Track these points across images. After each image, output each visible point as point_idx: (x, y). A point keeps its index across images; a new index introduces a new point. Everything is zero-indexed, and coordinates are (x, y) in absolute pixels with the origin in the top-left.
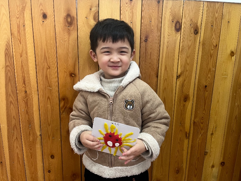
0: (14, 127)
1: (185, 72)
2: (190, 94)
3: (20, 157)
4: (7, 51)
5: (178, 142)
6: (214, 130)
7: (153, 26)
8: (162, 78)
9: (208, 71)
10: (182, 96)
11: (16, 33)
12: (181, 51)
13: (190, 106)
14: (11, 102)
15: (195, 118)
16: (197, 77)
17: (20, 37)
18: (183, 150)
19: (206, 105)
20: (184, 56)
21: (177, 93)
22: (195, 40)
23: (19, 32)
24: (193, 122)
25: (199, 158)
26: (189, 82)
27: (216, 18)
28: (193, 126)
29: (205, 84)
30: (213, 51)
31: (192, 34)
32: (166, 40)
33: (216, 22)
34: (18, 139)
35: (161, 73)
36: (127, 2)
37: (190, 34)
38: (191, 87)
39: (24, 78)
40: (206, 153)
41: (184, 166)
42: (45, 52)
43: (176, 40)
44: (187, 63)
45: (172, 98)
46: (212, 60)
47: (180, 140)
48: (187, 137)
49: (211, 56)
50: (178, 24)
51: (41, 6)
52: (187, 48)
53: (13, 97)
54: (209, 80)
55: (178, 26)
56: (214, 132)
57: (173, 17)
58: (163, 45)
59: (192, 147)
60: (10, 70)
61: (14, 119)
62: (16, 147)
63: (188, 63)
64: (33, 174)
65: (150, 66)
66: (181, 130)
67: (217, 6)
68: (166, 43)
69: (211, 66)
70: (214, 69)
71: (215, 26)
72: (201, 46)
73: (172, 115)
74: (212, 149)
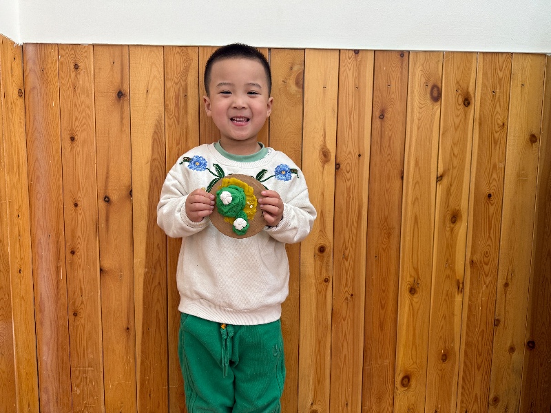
0: (156, 264)
1: (451, 171)
2: (462, 208)
3: (161, 318)
4: (156, 136)
5: (444, 297)
6: (509, 274)
7: (393, 93)
8: (411, 180)
9: (491, 168)
10: (448, 212)
11: (172, 107)
12: (443, 133)
13: (463, 229)
15: (472, 254)
16: (473, 180)
17: (179, 113)
18: (453, 314)
19: (492, 232)
20: (449, 143)
22: (465, 115)
23: (177, 105)
24: (470, 262)
25: (483, 330)
26: (460, 188)
27: (500, 80)
28: (471, 268)
29: (488, 192)
30: (498, 133)
31: (459, 105)
32: (416, 115)
33: (500, 86)
34: (161, 283)
35: (408, 172)
36: (350, 56)
37: (457, 105)
38: (463, 198)
40: (497, 323)
41: (456, 348)
43: (433, 116)
44: (454, 154)
45: (429, 214)
47: (447, 295)
48: (460, 290)
49: (496, 143)
50: (435, 90)
52: (454, 129)
54: (494, 183)
55: (435, 94)
56: (509, 281)
57: (426, 79)
58: (412, 123)
59: (470, 307)
60: (159, 166)
61: (159, 248)
62: (156, 300)
63: (456, 154)
65: (389, 160)
66: (448, 277)
67: (501, 59)
68: (416, 121)
69: (497, 160)
70: (501, 165)
71: (500, 92)
72: (478, 126)
73: (430, 248)
74: (507, 314)
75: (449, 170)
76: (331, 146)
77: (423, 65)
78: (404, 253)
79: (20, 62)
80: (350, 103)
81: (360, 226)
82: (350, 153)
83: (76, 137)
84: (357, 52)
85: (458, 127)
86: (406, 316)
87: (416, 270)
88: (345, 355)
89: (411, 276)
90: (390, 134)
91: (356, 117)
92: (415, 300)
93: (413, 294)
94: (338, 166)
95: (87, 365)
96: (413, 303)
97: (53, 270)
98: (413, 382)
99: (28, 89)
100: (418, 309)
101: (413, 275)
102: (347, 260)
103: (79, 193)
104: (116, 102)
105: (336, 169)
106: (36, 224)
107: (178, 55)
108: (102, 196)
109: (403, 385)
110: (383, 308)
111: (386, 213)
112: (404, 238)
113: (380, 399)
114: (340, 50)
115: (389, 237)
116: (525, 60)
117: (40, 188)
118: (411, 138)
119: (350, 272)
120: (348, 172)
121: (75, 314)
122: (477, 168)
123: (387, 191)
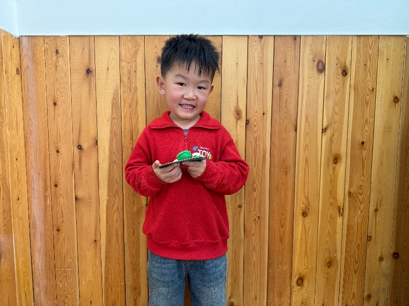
0: (115, 194)
1: (333, 125)
2: (341, 153)
3: (119, 233)
4: (114, 101)
5: (328, 219)
6: (379, 204)
7: (289, 67)
8: (302, 132)
9: (364, 120)
10: (331, 156)
11: (125, 79)
12: (326, 96)
13: (342, 168)
14: (115, 162)
15: (350, 186)
16: (350, 131)
17: (130, 84)
18: (335, 232)
19: (365, 170)
20: (331, 103)
21: (323, 151)
22: (344, 83)
23: (129, 78)
24: (348, 193)
25: (359, 245)
26: (340, 138)
27: (370, 56)
28: (349, 197)
29: (361, 140)
30: (369, 96)
31: (339, 75)
32: (306, 83)
33: (370, 60)
34: (119, 208)
35: (300, 126)
36: (256, 40)
37: (337, 75)
38: (342, 145)
40: (369, 238)
41: (338, 257)
42: (157, 102)
43: (319, 84)
44: (335, 112)
45: (317, 158)
46: (369, 109)
47: (331, 217)
48: (341, 214)
49: (367, 103)
50: (320, 64)
51: (156, 49)
52: (335, 93)
53: (118, 156)
54: (366, 134)
55: (321, 67)
56: (379, 207)
57: (314, 56)
58: (303, 90)
59: (348, 227)
60: (117, 122)
61: (117, 183)
62: (115, 220)
63: (337, 112)
64: (134, 258)
65: (286, 117)
66: (331, 204)
67: (371, 40)
68: (306, 88)
69: (368, 116)
70: (372, 120)
71: (370, 65)
72: (353, 91)
73: (317, 182)
74: (377, 232)
75: (332, 124)
76: (242, 108)
77: (311, 46)
78: (298, 185)
79: (18, 49)
80: (257, 75)
81: (265, 167)
82: (257, 112)
83: (57, 103)
84: (261, 37)
85: (338, 91)
86: (299, 233)
87: (307, 199)
88: (255, 262)
89: (303, 203)
90: (286, 98)
91: (261, 86)
92: (306, 221)
93: (305, 217)
94: (247, 122)
95: (67, 266)
96: (305, 223)
97: (42, 197)
98: (305, 283)
99: (23, 68)
100: (309, 228)
101: (305, 202)
102: (255, 192)
103: (60, 143)
104: (86, 76)
105: (246, 124)
106: (30, 164)
107: (129, 42)
108: (76, 144)
109: (298, 284)
110: (282, 227)
111: (284, 156)
112: (298, 176)
113: (280, 295)
114: (248, 36)
115: (286, 174)
116: (389, 40)
117: (33, 140)
118: (302, 100)
119: (257, 201)
120: (255, 126)
121: (58, 230)
123: (285, 140)
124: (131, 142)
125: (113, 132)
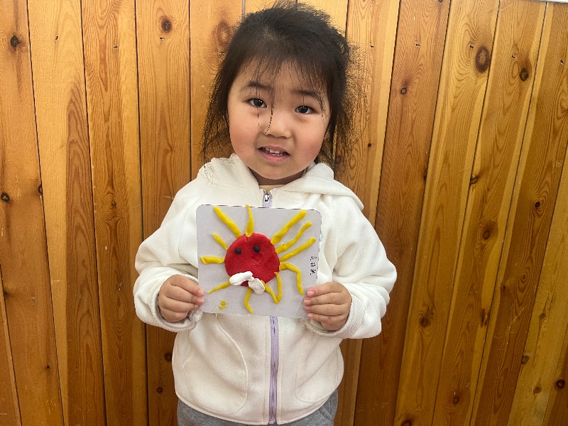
0: (83, 285)
1: (491, 170)
2: (499, 220)
3: (93, 354)
5: (463, 330)
6: (548, 307)
7: (423, 56)
8: (436, 181)
9: (545, 168)
10: (481, 225)
11: (95, 63)
12: (486, 118)
13: (497, 248)
14: (78, 228)
15: (506, 277)
16: (519, 182)
17: (106, 73)
18: (472, 350)
19: (534, 251)
20: (493, 132)
21: (468, 217)
22: (520, 94)
23: (103, 60)
24: (501, 288)
25: (507, 369)
26: (500, 193)
28: (502, 295)
29: (536, 199)
30: (561, 120)
31: (514, 78)
32: (452, 91)
34: (91, 311)
35: (433, 174)
37: (511, 79)
38: (502, 207)
39: (110, 173)
40: (524, 360)
41: (471, 389)
42: (162, 111)
43: (475, 92)
44: (497, 147)
45: (456, 229)
46: (556, 144)
47: (468, 328)
48: (484, 322)
49: (555, 133)
50: (483, 53)
51: (159, 1)
52: (502, 116)
53: (84, 216)
54: (546, 189)
55: (482, 60)
56: (547, 311)
57: (472, 37)
58: (444, 104)
59: (494, 341)
60: (79, 151)
61: (85, 266)
62: (84, 333)
63: (500, 147)
64: (121, 394)
65: (409, 153)
66: (471, 305)
68: (451, 100)
69: (554, 159)
70: (559, 164)
72: (533, 111)
73: (452, 270)
74: (538, 350)
75: (488, 168)
77: (468, 16)
78: (418, 275)
82: (357, 141)
85: (508, 109)
86: (413, 352)
87: (431, 296)
89: (424, 304)
90: (414, 117)
91: (368, 91)
92: (426, 333)
93: (425, 326)
94: (338, 160)
96: (424, 337)
100: (430, 344)
101: (427, 303)
104: (9, 54)
110: (385, 343)
111: (400, 224)
112: (421, 257)
115: (400, 256)
118: (441, 122)
120: (352, 168)
122: (526, 167)
123: (404, 195)
124: (111, 190)
125: (74, 168)
